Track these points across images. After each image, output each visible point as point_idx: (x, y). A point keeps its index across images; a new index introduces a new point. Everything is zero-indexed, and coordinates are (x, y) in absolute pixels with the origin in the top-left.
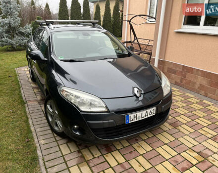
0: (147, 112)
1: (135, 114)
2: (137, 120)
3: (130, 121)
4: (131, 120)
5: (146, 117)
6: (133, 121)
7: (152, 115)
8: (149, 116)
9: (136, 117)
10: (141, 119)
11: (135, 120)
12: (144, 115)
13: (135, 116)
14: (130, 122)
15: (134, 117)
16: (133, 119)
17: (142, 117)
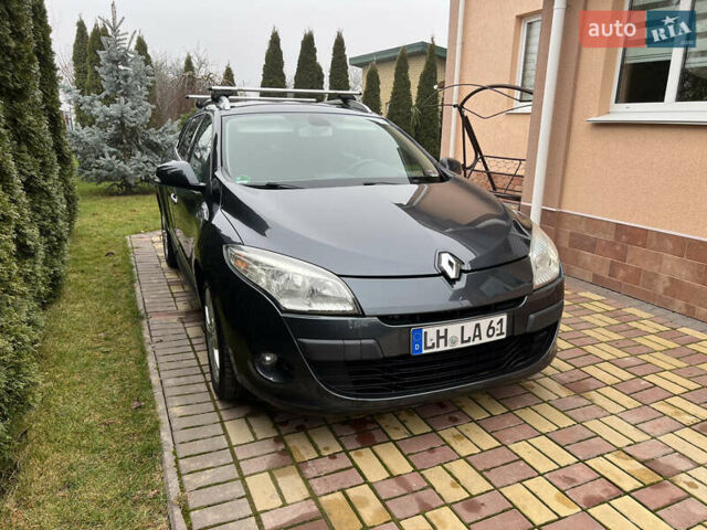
1: (442, 329)
2: (448, 348)
3: (426, 348)
4: (429, 344)
5: (477, 341)
6: (435, 350)
7: (495, 338)
8: (485, 339)
9: (445, 337)
10: (459, 345)
11: (442, 348)
12: (469, 332)
13: (442, 334)
14: (424, 352)
15: (439, 338)
16: (435, 341)
17: (463, 342)
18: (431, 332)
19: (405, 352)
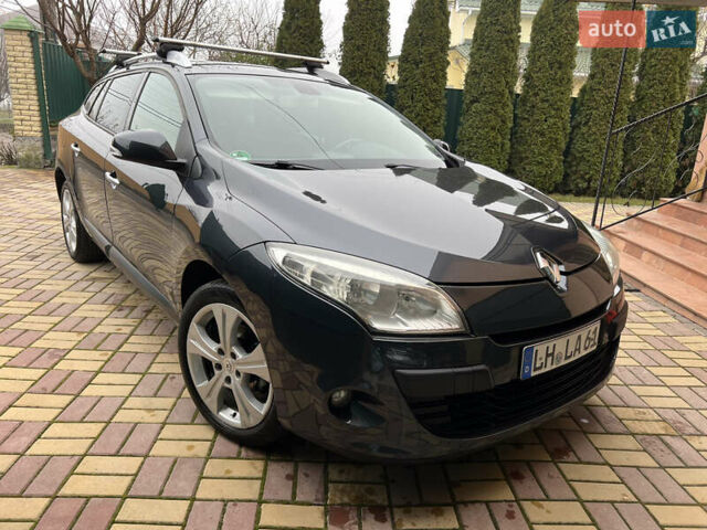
0: (579, 337)
1: (551, 345)
2: (554, 367)
3: (535, 369)
4: (538, 365)
5: (577, 356)
6: (543, 371)
7: (589, 351)
8: (584, 353)
9: (552, 354)
10: (563, 363)
11: (549, 368)
12: (571, 348)
13: (550, 351)
14: (533, 374)
15: (548, 355)
16: (543, 361)
17: (567, 358)
18: (541, 348)
19: (516, 377)
